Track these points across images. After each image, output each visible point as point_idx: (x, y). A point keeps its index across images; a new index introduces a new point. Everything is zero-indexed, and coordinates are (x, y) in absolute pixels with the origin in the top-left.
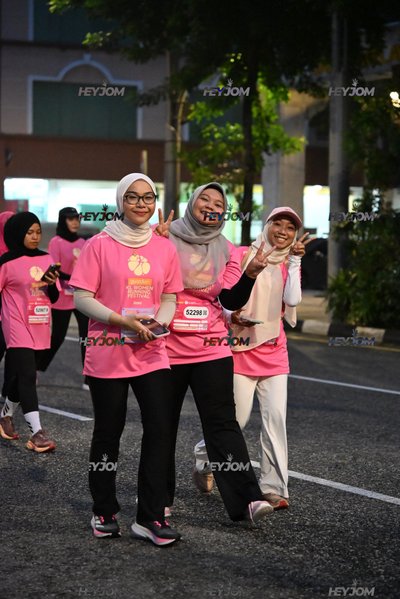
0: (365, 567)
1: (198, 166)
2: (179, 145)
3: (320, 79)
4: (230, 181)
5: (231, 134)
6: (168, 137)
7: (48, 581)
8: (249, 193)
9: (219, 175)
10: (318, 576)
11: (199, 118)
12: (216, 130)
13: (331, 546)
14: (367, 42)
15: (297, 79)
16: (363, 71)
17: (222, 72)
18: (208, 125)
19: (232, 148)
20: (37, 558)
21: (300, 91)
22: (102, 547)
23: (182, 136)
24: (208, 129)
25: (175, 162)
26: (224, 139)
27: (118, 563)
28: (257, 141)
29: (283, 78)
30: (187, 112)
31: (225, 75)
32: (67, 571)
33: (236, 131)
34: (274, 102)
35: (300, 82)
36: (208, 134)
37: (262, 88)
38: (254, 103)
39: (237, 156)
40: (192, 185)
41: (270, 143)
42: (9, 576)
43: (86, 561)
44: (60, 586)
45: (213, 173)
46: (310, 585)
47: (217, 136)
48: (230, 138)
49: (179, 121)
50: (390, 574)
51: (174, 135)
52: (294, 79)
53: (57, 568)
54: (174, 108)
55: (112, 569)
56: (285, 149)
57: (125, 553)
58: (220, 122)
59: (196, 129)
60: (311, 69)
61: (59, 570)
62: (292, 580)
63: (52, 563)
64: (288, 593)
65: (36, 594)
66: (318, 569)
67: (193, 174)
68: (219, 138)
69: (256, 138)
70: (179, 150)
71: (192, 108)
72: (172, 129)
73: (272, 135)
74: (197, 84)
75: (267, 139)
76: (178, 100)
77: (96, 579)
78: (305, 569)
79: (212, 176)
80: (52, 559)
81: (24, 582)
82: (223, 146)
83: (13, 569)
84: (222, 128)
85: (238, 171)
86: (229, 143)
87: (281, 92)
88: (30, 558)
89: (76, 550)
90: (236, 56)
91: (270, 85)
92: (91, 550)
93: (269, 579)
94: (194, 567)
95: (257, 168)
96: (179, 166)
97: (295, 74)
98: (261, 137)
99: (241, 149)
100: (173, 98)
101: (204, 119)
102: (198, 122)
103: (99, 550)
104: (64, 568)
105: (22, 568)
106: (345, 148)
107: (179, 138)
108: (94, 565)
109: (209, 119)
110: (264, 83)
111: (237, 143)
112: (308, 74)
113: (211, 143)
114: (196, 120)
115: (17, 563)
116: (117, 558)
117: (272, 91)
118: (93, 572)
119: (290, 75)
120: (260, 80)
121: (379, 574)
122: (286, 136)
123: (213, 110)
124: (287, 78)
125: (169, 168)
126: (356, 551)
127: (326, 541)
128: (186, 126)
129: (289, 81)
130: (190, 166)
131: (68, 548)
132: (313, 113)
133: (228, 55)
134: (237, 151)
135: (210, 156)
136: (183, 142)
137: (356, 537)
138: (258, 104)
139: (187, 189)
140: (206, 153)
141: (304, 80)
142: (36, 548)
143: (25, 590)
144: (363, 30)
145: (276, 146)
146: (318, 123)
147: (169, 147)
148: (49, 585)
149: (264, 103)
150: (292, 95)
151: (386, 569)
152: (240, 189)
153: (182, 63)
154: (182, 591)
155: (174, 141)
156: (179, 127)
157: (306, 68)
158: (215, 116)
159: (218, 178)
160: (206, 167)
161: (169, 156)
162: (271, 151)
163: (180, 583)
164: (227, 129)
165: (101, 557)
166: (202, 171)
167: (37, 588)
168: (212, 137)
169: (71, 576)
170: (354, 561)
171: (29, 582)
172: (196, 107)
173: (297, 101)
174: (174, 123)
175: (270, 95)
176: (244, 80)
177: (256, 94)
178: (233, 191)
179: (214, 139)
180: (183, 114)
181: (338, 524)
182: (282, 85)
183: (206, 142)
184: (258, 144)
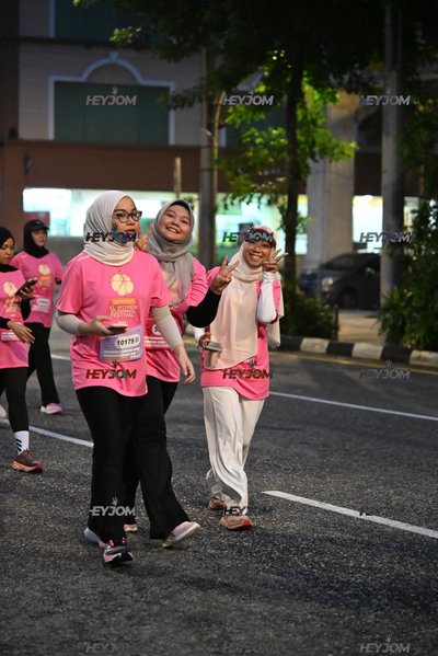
0: (429, 614)
1: (237, 174)
2: (216, 151)
3: (371, 78)
4: (273, 191)
5: (274, 140)
6: (204, 143)
7: (79, 627)
8: (293, 204)
9: (260, 184)
10: (376, 622)
11: (239, 121)
12: (257, 134)
13: (390, 590)
14: (423, 38)
15: (346, 77)
16: (419, 69)
17: (263, 70)
18: (248, 130)
19: (275, 154)
20: (66, 603)
21: (349, 92)
22: (139, 591)
23: (219, 141)
24: (248, 133)
25: (211, 170)
26: (266, 145)
27: (155, 609)
28: (302, 146)
29: (331, 78)
30: (224, 114)
31: (266, 74)
32: (101, 617)
33: (279, 136)
34: (321, 103)
35: (350, 81)
36: (249, 139)
37: (307, 88)
38: (298, 105)
39: (280, 163)
40: (231, 195)
41: (316, 149)
42: (37, 623)
43: (121, 606)
44: (92, 633)
45: (254, 182)
46: (367, 633)
47: (258, 141)
48: (272, 143)
49: (216, 125)
51: (211, 140)
52: (342, 79)
53: (89, 613)
54: (211, 110)
55: (150, 615)
56: (333, 155)
57: (164, 597)
58: (261, 126)
59: (234, 134)
60: (361, 68)
61: (92, 617)
62: (348, 627)
63: (84, 608)
64: (344, 642)
65: (67, 642)
66: (376, 616)
67: (232, 183)
68: (260, 143)
69: (302, 143)
70: (216, 157)
71: (231, 110)
72: (209, 133)
73: (318, 140)
74: (235, 85)
75: (314, 143)
76: (215, 102)
77: (132, 626)
78: (361, 615)
79: (253, 186)
80: (83, 604)
81: (53, 629)
82: (266, 152)
83: (41, 615)
84: (264, 133)
85: (281, 179)
86: (272, 149)
87: (329, 93)
88: (59, 603)
89: (109, 594)
90: (279, 53)
91: (318, 84)
92: (126, 594)
93: (322, 626)
94: (240, 613)
95: (303, 177)
96: (216, 174)
97: (344, 73)
98: (306, 142)
99: (285, 154)
100: (210, 99)
101: (243, 123)
102: (237, 126)
103: (135, 594)
104: (96, 614)
105: (50, 613)
106: (399, 154)
107: (216, 144)
108: (129, 611)
109: (249, 122)
110: (310, 83)
111: (280, 149)
112: (359, 73)
113: (252, 149)
114: (234, 123)
115: (45, 609)
116: (154, 603)
117: (319, 92)
118: (129, 618)
119: (338, 75)
120: (305, 79)
122: (334, 141)
123: (254, 113)
124: (335, 77)
125: (205, 176)
126: (418, 596)
127: (385, 585)
128: (223, 131)
130: (229, 174)
131: (102, 592)
132: (361, 118)
133: (270, 53)
134: (280, 158)
135: (251, 163)
136: (220, 149)
137: (416, 581)
138: (303, 106)
139: (225, 199)
140: (246, 160)
141: (354, 79)
142: (65, 593)
143: (55, 637)
144: (419, 24)
145: (323, 151)
146: (369, 126)
147: (205, 154)
148: (81, 633)
149: (309, 105)
150: (341, 96)
152: (283, 200)
153: (219, 61)
154: (227, 638)
155: (211, 146)
156: (216, 132)
157: (356, 66)
158: (256, 119)
159: (259, 188)
160: (246, 175)
161: (205, 164)
162: (317, 157)
163: (225, 631)
164: (269, 133)
165: (137, 601)
166: (242, 179)
167: (68, 636)
168: (252, 143)
169: (105, 623)
170: (415, 607)
171: (58, 629)
172: (235, 109)
173: (345, 103)
174: (210, 127)
175: (317, 96)
176: (289, 80)
177: (302, 94)
178: (276, 201)
179: (255, 145)
180: (220, 117)
181: (397, 566)
182: (330, 86)
183: (246, 147)
184: (303, 150)
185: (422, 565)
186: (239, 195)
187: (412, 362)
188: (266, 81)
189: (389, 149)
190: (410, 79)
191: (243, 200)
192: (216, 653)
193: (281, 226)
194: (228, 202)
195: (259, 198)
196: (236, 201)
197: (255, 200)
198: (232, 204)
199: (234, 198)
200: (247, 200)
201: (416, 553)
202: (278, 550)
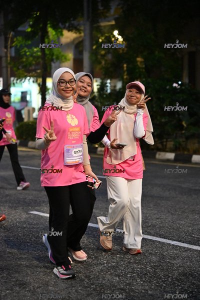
0: (98, 260)
1: (19, 69)
2: (9, 59)
3: (78, 25)
4: (36, 76)
5: (35, 53)
6: (3, 54)
8: (44, 82)
9: (29, 73)
11: (19, 45)
12: (27, 50)
14: (102, 6)
15: (67, 25)
16: (100, 20)
17: (30, 22)
18: (23, 48)
19: (36, 59)
21: (69, 31)
23: (10, 53)
24: (23, 50)
25: (7, 67)
26: (31, 55)
28: (48, 56)
29: (60, 25)
30: (12, 42)
31: (31, 23)
33: (37, 51)
34: (56, 36)
35: (69, 25)
36: (23, 53)
37: (50, 30)
38: (46, 37)
39: (37, 64)
40: (16, 79)
41: (54, 57)
45: (26, 72)
47: (28, 54)
48: (34, 55)
49: (9, 46)
50: (109, 263)
51: (6, 53)
52: (65, 26)
54: (6, 40)
56: (62, 60)
58: (29, 47)
59: (18, 51)
60: (74, 20)
67: (16, 73)
68: (29, 55)
69: (47, 55)
70: (9, 61)
71: (15, 40)
72: (6, 50)
73: (55, 53)
74: (17, 28)
75: (53, 55)
76: (8, 36)
79: (26, 74)
82: (31, 59)
84: (30, 50)
85: (39, 71)
86: (34, 57)
87: (59, 32)
90: (37, 14)
91: (55, 27)
95: (49, 69)
96: (9, 69)
97: (66, 22)
98: (50, 54)
99: (40, 60)
100: (6, 34)
101: (21, 46)
102: (18, 47)
106: (91, 58)
107: (9, 55)
109: (24, 45)
110: (51, 27)
111: (38, 57)
112: (72, 22)
113: (25, 57)
114: (17, 46)
117: (56, 31)
119: (64, 23)
120: (49, 25)
121: (104, 264)
122: (62, 54)
123: (26, 41)
124: (62, 24)
125: (4, 70)
126: (94, 254)
128: (13, 49)
129: (63, 26)
130: (15, 69)
132: (76, 42)
133: (33, 13)
134: (38, 61)
135: (25, 64)
136: (11, 57)
137: (94, 248)
138: (48, 37)
139: (13, 80)
140: (23, 62)
141: (71, 25)
145: (58, 58)
146: (78, 46)
147: (4, 59)
149: (51, 37)
150: (65, 32)
151: (107, 261)
152: (40, 80)
153: (10, 17)
155: (7, 57)
156: (9, 49)
157: (72, 19)
158: (27, 44)
159: (29, 75)
160: (23, 69)
161: (4, 64)
162: (55, 61)
163: (9, 272)
164: (33, 50)
166: (21, 71)
168: (25, 54)
170: (92, 258)
172: (17, 39)
173: (68, 36)
174: (6, 47)
175: (54, 33)
176: (41, 25)
177: (47, 32)
178: (37, 81)
179: (26, 56)
180: (11, 43)
181: (86, 241)
182: (60, 28)
183: (22, 57)
184: (48, 58)
185: (96, 241)
186: (20, 78)
187: (98, 153)
188: (31, 26)
189: (86, 57)
190: (95, 25)
191: (21, 80)
192: (5, 282)
193: (39, 93)
194: (15, 81)
195: (29, 80)
196: (18, 81)
197: (27, 80)
198: (17, 83)
199: (17, 80)
200: (23, 80)
201: (94, 235)
202: (35, 237)
